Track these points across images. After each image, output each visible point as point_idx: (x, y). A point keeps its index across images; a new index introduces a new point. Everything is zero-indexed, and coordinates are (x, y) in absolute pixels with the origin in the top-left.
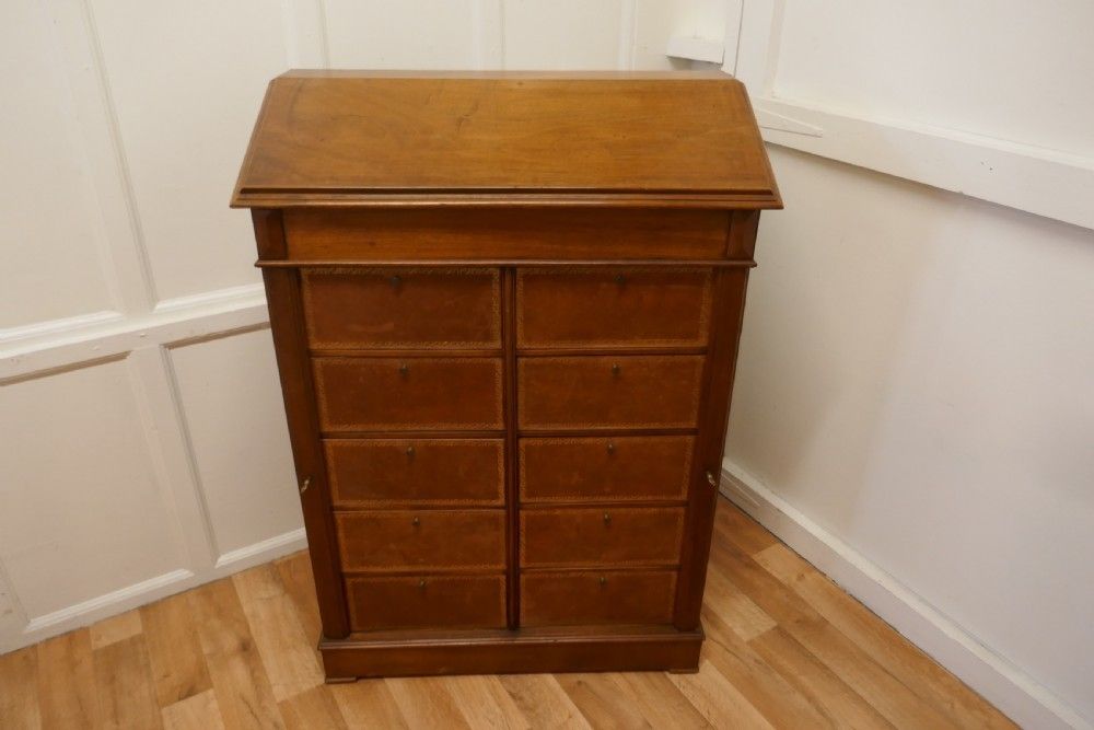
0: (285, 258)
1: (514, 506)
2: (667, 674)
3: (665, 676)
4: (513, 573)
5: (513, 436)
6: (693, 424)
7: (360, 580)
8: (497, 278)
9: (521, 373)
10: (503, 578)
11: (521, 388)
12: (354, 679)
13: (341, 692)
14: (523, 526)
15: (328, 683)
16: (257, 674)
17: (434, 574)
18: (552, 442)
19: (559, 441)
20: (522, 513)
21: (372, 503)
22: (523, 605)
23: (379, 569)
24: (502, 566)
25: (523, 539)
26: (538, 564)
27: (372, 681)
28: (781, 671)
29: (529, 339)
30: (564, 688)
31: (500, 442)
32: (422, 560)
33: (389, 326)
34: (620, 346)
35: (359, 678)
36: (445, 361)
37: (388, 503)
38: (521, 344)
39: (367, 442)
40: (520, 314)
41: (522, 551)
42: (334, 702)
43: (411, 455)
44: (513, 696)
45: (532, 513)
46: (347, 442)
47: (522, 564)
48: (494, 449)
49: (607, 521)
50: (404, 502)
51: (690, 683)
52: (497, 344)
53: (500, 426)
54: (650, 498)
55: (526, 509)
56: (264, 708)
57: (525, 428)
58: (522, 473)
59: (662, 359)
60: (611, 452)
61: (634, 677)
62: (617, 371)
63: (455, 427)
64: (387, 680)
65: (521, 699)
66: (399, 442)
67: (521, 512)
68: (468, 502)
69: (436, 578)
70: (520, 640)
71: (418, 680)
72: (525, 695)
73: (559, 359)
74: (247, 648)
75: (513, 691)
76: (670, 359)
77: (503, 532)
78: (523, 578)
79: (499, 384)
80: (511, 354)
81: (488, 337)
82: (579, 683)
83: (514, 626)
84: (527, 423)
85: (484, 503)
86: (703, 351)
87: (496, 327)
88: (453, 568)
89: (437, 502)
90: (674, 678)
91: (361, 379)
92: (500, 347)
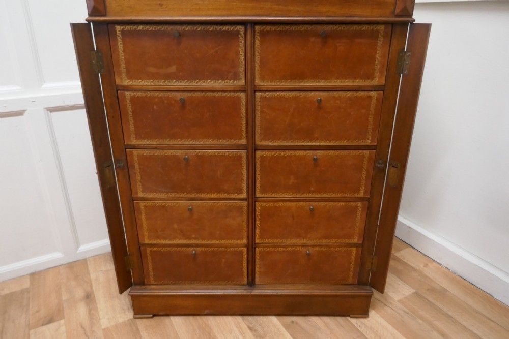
0: (105, 15)
1: (252, 199)
2: (348, 318)
3: (347, 320)
4: (251, 246)
5: (252, 148)
6: (368, 142)
7: (155, 249)
8: (242, 33)
9: (258, 103)
10: (245, 249)
11: (258, 114)
12: (152, 315)
13: (142, 324)
14: (258, 214)
15: (135, 318)
17: (202, 246)
18: (277, 153)
19: (282, 153)
20: (258, 204)
21: (162, 196)
22: (257, 270)
23: (167, 242)
24: (245, 241)
25: (258, 223)
26: (267, 241)
27: (162, 317)
28: (422, 318)
29: (263, 78)
30: (282, 325)
31: (243, 153)
32: (193, 236)
33: (173, 69)
34: (322, 84)
35: (154, 315)
36: (208, 94)
37: (173, 195)
38: (258, 82)
39: (158, 152)
40: (257, 60)
41: (257, 231)
42: (138, 329)
43: (187, 160)
44: (250, 329)
45: (264, 204)
46: (146, 152)
47: (257, 241)
48: (239, 158)
49: (312, 210)
50: (183, 195)
51: (364, 324)
52: (242, 82)
53: (244, 142)
54: (339, 195)
55: (259, 201)
56: (93, 332)
57: (260, 143)
58: (258, 176)
59: (350, 94)
60: (315, 160)
61: (327, 319)
62: (319, 101)
63: (215, 142)
64: (172, 318)
65: (255, 331)
66: (178, 153)
67: (257, 203)
68: (223, 196)
69: (203, 249)
70: (256, 292)
71: (191, 318)
72: (258, 328)
73: (282, 94)
74: (89, 297)
75: (251, 326)
76: (355, 93)
77: (245, 217)
78: (257, 250)
79: (243, 111)
80: (251, 89)
81: (236, 77)
82: (293, 322)
83: (251, 283)
84: (261, 140)
85: (233, 196)
87: (242, 69)
88: (214, 242)
89: (203, 196)
90: (353, 321)
91: (155, 107)
92: (244, 84)
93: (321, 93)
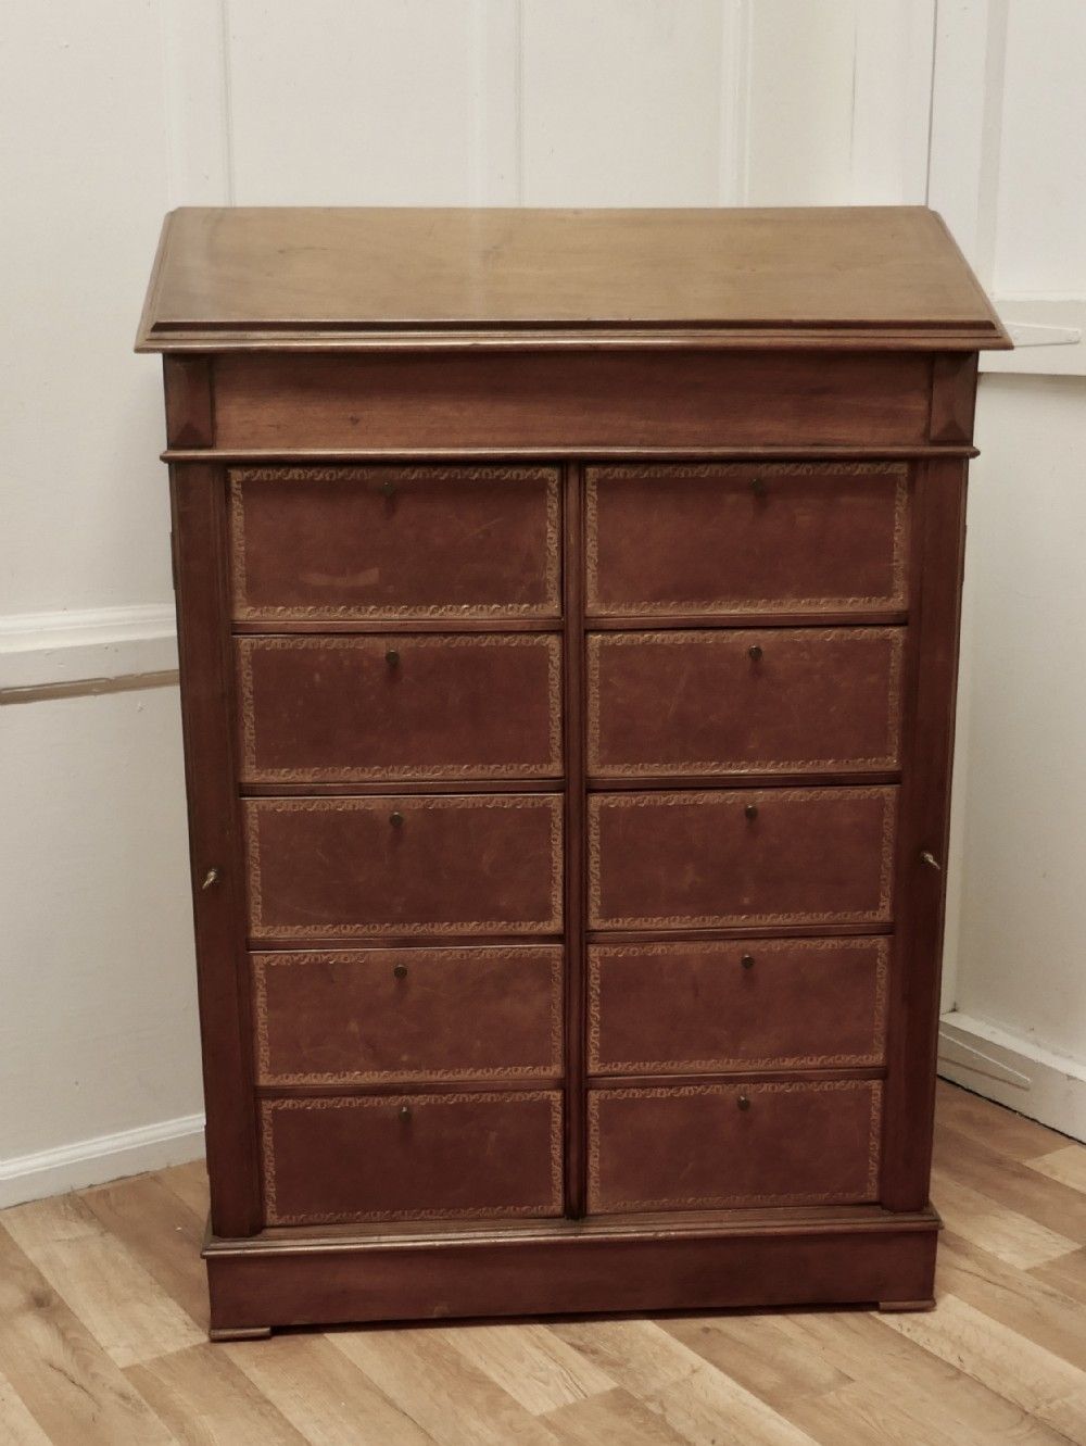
0: (210, 445)
1: (576, 936)
2: (875, 1314)
3: (871, 1318)
4: (576, 1085)
5: (577, 787)
6: (892, 763)
7: (289, 1103)
8: (554, 487)
9: (594, 663)
10: (556, 1096)
11: (594, 692)
12: (266, 1330)
14: (594, 982)
15: (215, 1340)
16: (71, 1335)
17: (430, 1089)
18: (646, 799)
19: (661, 799)
20: (594, 952)
21: (325, 931)
22: (594, 1163)
23: (328, 1080)
24: (556, 1070)
25: (594, 1010)
26: (621, 1067)
27: (300, 1337)
29: (606, 598)
31: (555, 800)
32: (405, 1058)
33: (371, 576)
34: (761, 609)
35: (279, 1330)
36: (462, 641)
37: (349, 930)
38: (594, 607)
39: (316, 804)
40: (592, 550)
41: (594, 1036)
42: (231, 1364)
43: (396, 822)
44: (579, 1349)
45: (611, 951)
46: (284, 804)
47: (594, 1068)
48: (544, 813)
49: (748, 963)
50: (381, 930)
51: (922, 1324)
52: (552, 608)
53: (555, 769)
54: (824, 917)
55: (599, 943)
56: (94, 1376)
57: (602, 772)
58: (594, 867)
59: (833, 634)
60: (751, 814)
62: (756, 654)
63: (477, 772)
65: (594, 1352)
66: (375, 803)
67: (591, 948)
68: (499, 927)
69: (431, 1099)
70: (593, 1233)
71: (390, 1336)
72: (605, 1348)
73: (658, 637)
74: (43, 1302)
75: (582, 1343)
76: (849, 634)
77: (557, 991)
78: (594, 1096)
79: (555, 686)
80: (574, 627)
81: (536, 595)
82: (706, 1330)
83: (576, 1211)
84: (603, 764)
85: (525, 928)
86: (900, 620)
87: (552, 575)
88: (465, 1075)
89: (443, 929)
90: (891, 1320)
91: (317, 677)
92: (557, 614)
93: (759, 634)
